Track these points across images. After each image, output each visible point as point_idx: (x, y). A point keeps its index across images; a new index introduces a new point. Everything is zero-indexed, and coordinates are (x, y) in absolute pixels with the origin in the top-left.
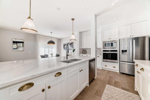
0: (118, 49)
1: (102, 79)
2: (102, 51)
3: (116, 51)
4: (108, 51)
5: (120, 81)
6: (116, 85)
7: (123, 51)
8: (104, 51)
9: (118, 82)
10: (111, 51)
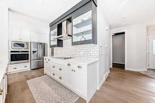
0: (29, 50)
1: (19, 81)
2: (10, 52)
3: (28, 52)
4: (19, 52)
5: (34, 74)
6: (33, 77)
7: (33, 52)
8: (12, 52)
9: (34, 75)
10: (22, 52)
